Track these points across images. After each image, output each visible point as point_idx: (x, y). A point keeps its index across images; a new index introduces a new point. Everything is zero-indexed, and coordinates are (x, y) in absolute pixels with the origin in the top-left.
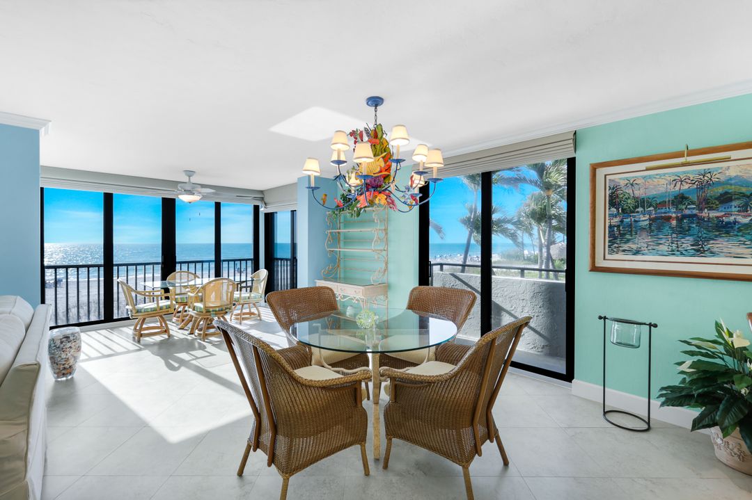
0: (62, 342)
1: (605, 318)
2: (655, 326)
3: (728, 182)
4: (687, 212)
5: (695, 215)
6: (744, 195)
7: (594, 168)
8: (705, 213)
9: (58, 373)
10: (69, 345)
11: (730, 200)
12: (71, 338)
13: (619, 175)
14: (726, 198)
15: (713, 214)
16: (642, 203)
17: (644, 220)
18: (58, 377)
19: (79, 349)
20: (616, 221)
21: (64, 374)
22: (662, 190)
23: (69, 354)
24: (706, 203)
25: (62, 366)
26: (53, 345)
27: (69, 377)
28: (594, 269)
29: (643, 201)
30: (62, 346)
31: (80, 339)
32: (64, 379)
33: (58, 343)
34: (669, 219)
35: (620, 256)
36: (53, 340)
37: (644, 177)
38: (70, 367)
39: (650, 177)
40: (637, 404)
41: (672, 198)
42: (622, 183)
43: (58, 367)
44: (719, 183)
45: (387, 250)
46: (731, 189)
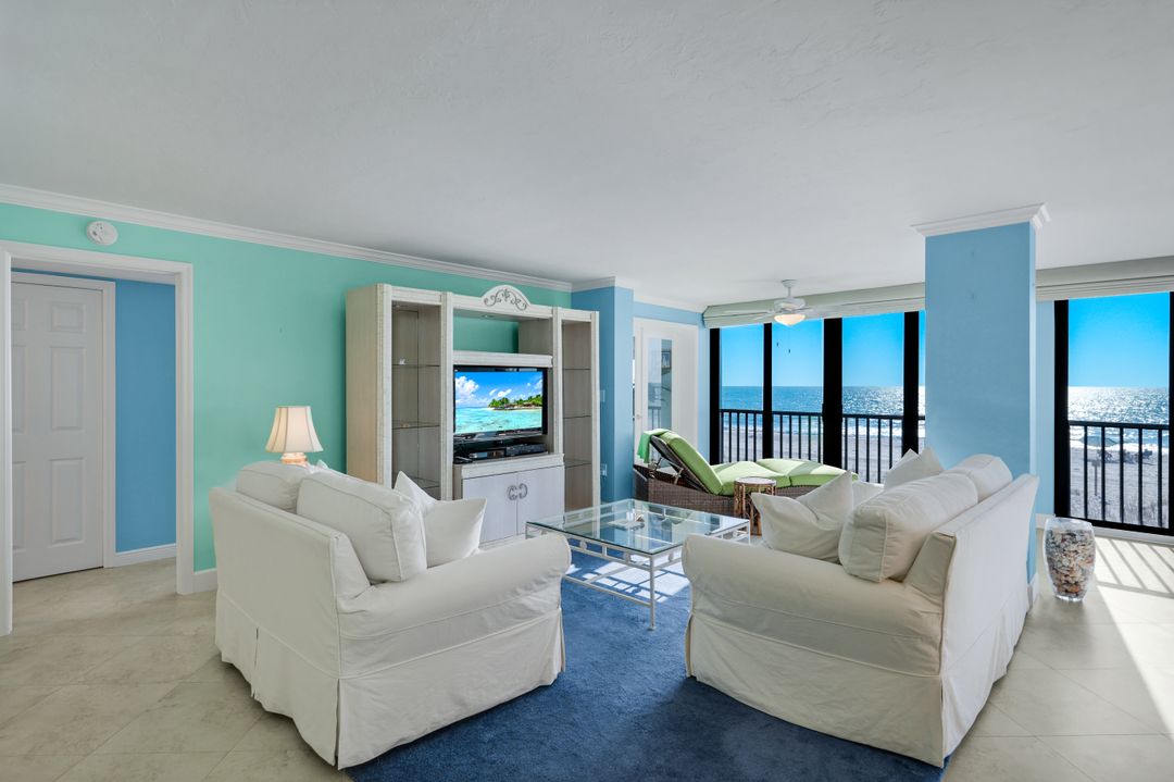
0: (1063, 540)
9: (1058, 586)
10: (1073, 547)
12: (1078, 538)
18: (1059, 592)
19: (1090, 559)
21: (1066, 591)
23: (1073, 563)
25: (1063, 578)
26: (1051, 541)
27: (1075, 600)
30: (1063, 545)
31: (1092, 543)
32: (1066, 598)
33: (1058, 539)
36: (1051, 533)
38: (1076, 583)
43: (1058, 576)
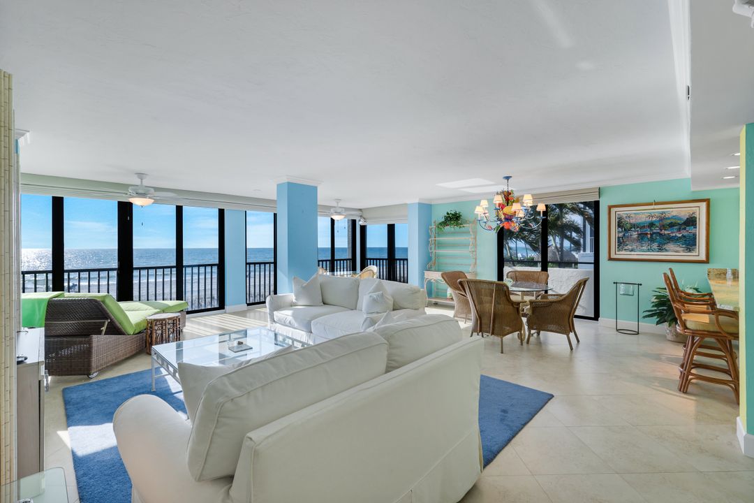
1: (617, 283)
2: (641, 285)
3: (674, 217)
4: (655, 231)
5: (658, 233)
6: (679, 224)
7: (610, 208)
8: (663, 232)
11: (674, 226)
13: (623, 212)
14: (671, 225)
15: (666, 232)
16: (634, 226)
17: (635, 235)
20: (621, 235)
22: (643, 220)
24: (663, 227)
28: (610, 259)
29: (634, 225)
34: (647, 234)
35: (623, 252)
37: (635, 214)
39: (638, 214)
40: (632, 325)
41: (648, 224)
42: (624, 216)
44: (669, 218)
45: (476, 251)
46: (673, 221)
